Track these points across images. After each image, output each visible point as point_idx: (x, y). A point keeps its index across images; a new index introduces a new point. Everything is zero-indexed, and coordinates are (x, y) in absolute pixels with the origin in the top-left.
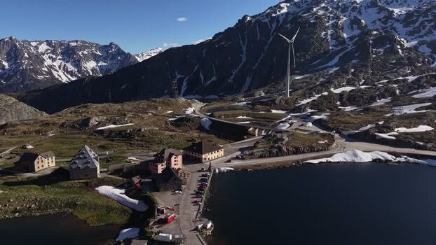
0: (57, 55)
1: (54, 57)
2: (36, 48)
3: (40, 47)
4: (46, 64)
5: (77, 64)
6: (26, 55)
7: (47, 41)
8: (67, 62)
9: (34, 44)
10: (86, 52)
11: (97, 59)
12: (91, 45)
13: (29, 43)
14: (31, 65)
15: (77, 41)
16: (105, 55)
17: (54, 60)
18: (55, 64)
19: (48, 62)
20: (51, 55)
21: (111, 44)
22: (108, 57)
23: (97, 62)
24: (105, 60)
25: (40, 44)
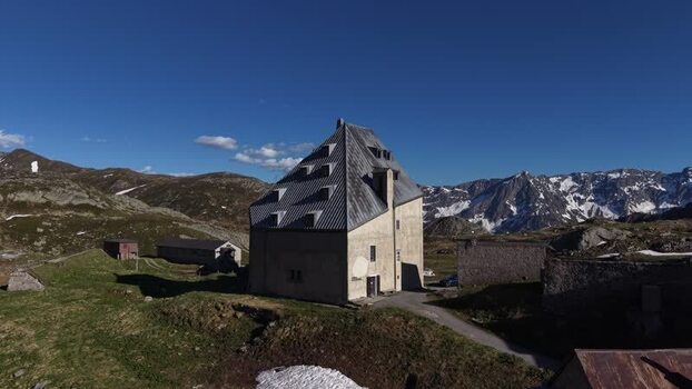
0: (587, 194)
1: (582, 197)
2: (557, 185)
3: (562, 184)
4: (569, 208)
5: (619, 206)
6: (542, 196)
7: (573, 175)
8: (602, 204)
9: (554, 180)
10: (636, 188)
11: (655, 197)
12: (646, 175)
13: (547, 179)
14: (548, 209)
15: (621, 171)
16: (673, 190)
17: (581, 202)
18: (582, 208)
19: (572, 205)
20: (577, 195)
21: (686, 170)
22: (678, 193)
23: (657, 203)
24: (672, 198)
25: (563, 180)
